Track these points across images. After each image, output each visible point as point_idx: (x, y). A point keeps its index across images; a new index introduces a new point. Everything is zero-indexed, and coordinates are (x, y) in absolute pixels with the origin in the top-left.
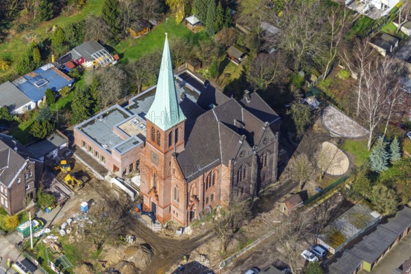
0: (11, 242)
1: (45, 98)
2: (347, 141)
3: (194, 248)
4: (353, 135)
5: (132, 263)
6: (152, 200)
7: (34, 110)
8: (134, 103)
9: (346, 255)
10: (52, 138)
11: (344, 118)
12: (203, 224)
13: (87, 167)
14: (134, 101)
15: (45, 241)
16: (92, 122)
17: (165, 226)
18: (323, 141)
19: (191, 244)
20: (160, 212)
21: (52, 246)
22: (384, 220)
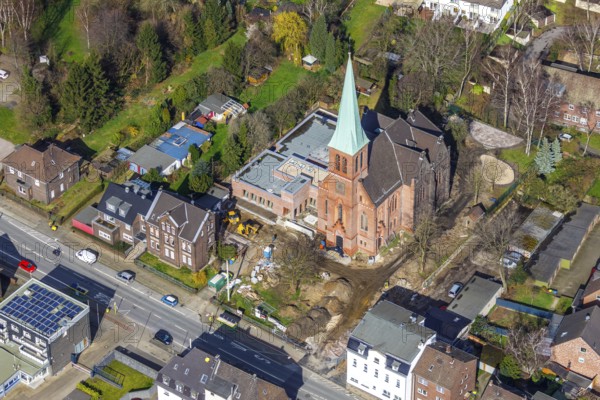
0: (204, 299)
1: (189, 155)
2: (504, 151)
3: (391, 274)
4: (507, 145)
5: (335, 298)
6: (337, 234)
7: (180, 169)
8: (282, 146)
9: (542, 256)
10: (213, 192)
11: (492, 130)
12: (392, 250)
13: (255, 216)
14: (282, 143)
15: (239, 291)
16: (248, 170)
17: (354, 258)
18: (480, 155)
19: (387, 271)
20: (347, 245)
21: (249, 294)
22: (567, 218)
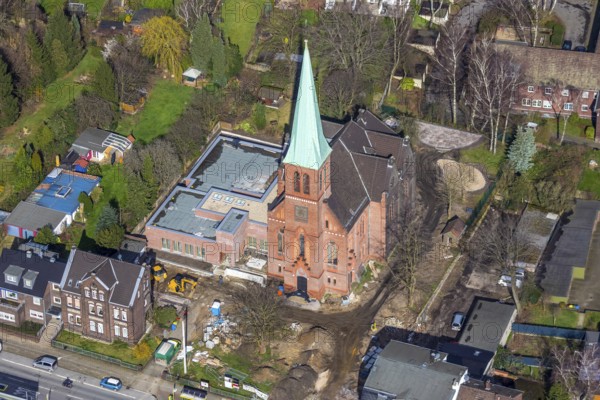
0: (154, 375)
1: (82, 205)
2: (463, 152)
3: (374, 314)
4: (464, 145)
5: (316, 351)
6: (298, 274)
7: (72, 225)
8: (194, 181)
9: (550, 267)
10: (126, 246)
11: (440, 130)
12: (366, 285)
13: (184, 268)
14: (193, 177)
15: (195, 360)
16: (163, 214)
17: (323, 301)
18: (435, 160)
19: (367, 312)
20: (313, 286)
21: (209, 362)
22: (564, 220)
